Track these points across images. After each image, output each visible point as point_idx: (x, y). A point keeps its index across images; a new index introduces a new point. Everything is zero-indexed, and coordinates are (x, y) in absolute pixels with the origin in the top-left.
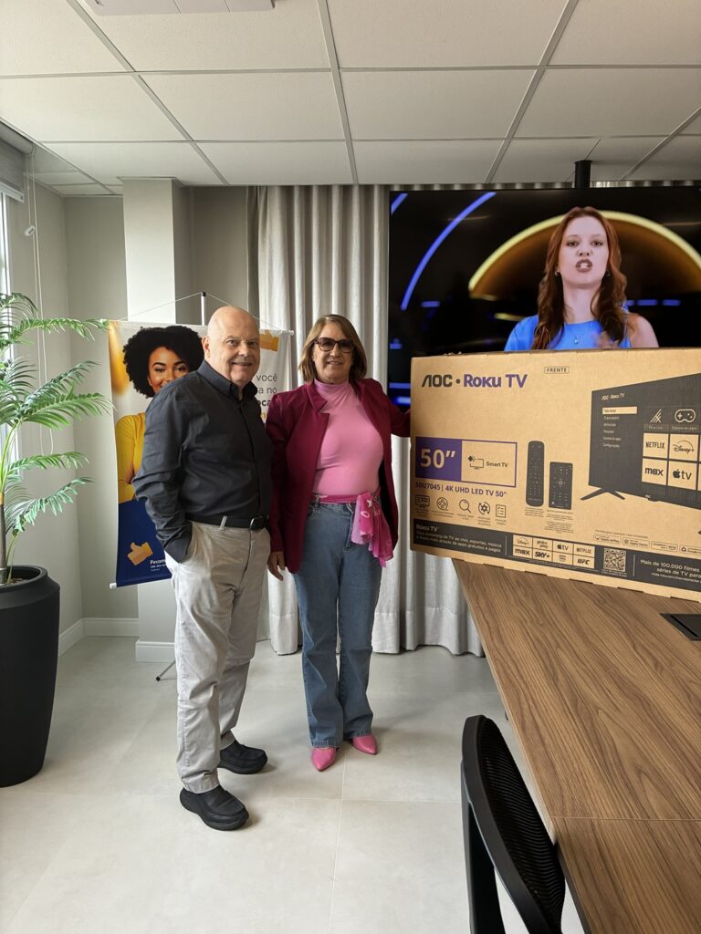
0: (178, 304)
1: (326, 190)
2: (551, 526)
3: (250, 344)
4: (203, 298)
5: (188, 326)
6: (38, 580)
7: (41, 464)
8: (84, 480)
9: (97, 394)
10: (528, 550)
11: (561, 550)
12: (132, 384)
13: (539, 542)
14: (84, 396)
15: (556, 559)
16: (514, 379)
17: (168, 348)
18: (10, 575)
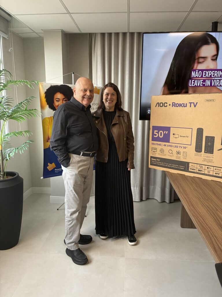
0: (63, 77)
1: (117, 34)
2: (204, 160)
3: (90, 91)
4: (73, 74)
5: (68, 85)
6: (15, 177)
7: (16, 135)
8: (31, 141)
9: (35, 109)
10: (195, 169)
11: (209, 169)
12: (48, 106)
13: (199, 166)
14: (31, 110)
15: (206, 172)
16: (192, 104)
17: (61, 93)
18: (5, 175)
